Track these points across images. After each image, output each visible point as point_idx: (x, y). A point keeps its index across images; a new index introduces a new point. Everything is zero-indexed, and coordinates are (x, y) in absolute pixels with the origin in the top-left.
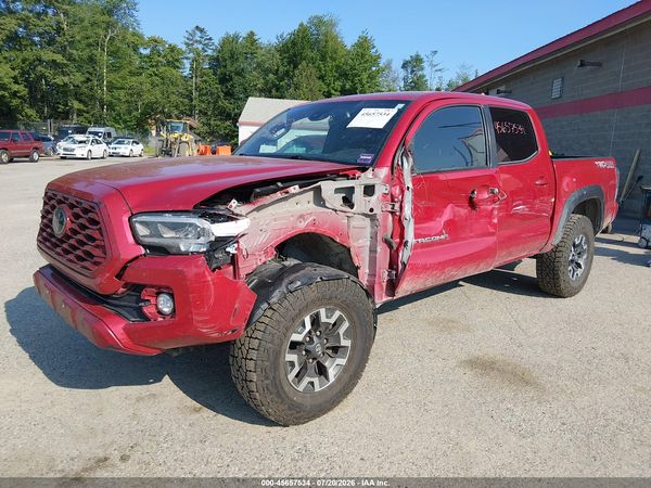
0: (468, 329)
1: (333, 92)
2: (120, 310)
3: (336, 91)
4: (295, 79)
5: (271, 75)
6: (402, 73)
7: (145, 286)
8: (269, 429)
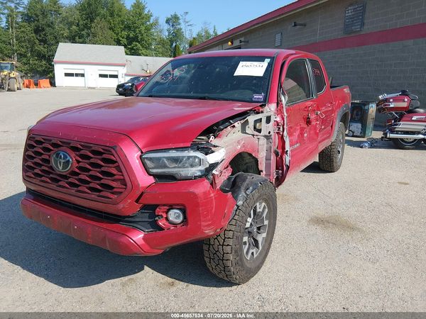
0: (297, 199)
1: (121, 39)
2: (135, 225)
3: (123, 38)
4: (93, 30)
5: (74, 27)
6: (166, 27)
7: (157, 206)
8: (230, 288)
